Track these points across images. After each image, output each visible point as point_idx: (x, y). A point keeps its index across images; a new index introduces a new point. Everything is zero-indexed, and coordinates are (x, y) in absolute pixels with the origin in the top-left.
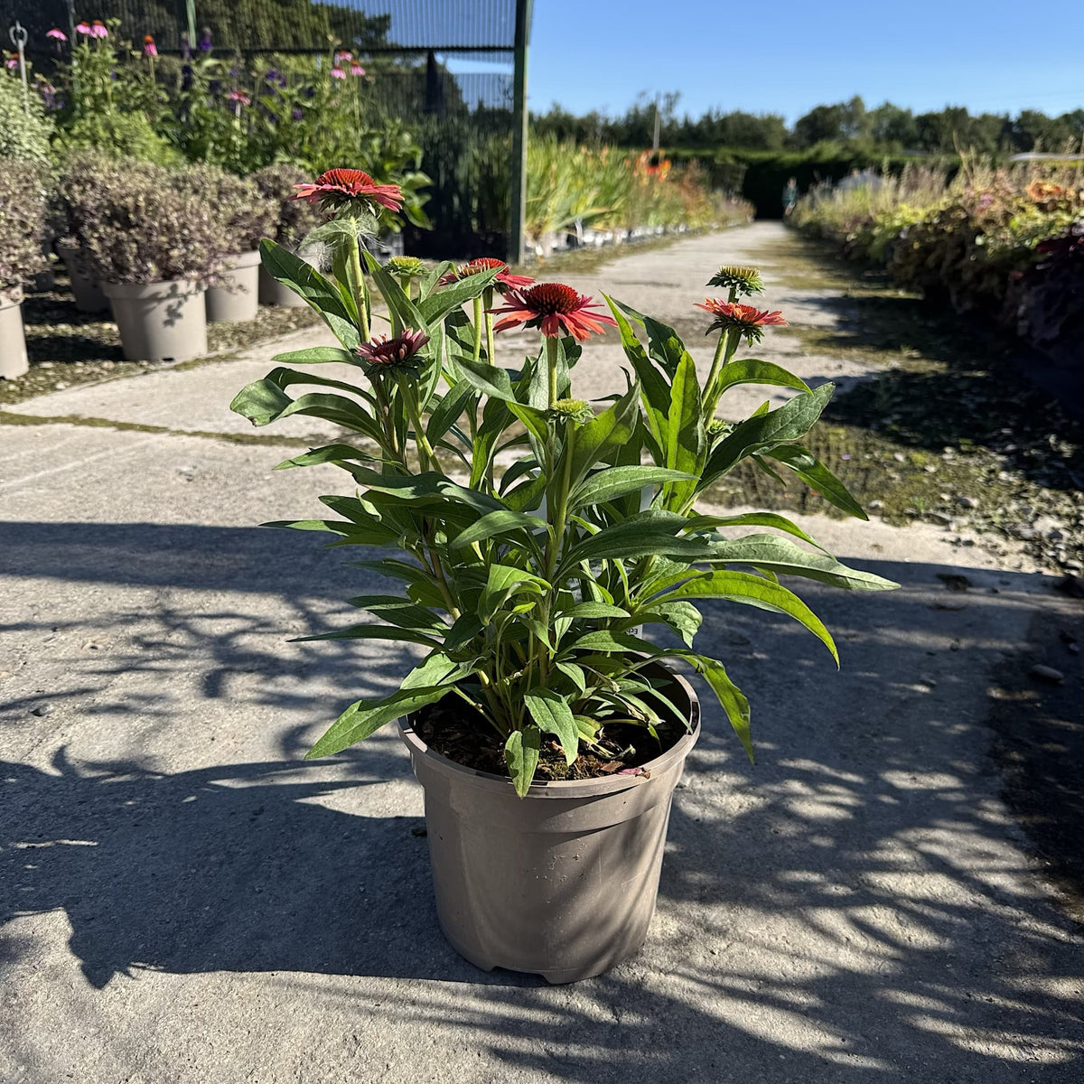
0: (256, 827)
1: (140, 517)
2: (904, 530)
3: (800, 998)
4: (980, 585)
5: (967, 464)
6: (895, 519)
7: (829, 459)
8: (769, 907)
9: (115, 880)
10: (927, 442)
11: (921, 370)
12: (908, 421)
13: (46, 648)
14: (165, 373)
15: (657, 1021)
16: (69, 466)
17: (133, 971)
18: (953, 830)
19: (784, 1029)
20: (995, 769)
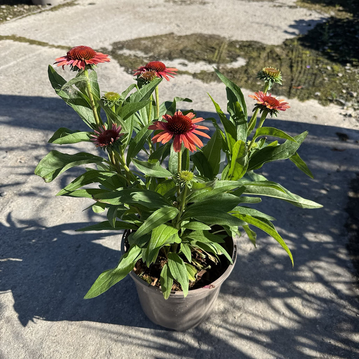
0: (78, 254)
1: (37, 92)
2: (327, 108)
3: (264, 339)
4: (352, 138)
5: (355, 72)
6: (323, 101)
7: (302, 67)
8: (257, 298)
9: (28, 278)
10: (341, 60)
11: (343, 17)
12: (335, 48)
13: (4, 161)
14: (47, 12)
15: (213, 349)
16: (11, 64)
17: (35, 319)
18: (327, 262)
19: (257, 353)
20: (346, 233)
